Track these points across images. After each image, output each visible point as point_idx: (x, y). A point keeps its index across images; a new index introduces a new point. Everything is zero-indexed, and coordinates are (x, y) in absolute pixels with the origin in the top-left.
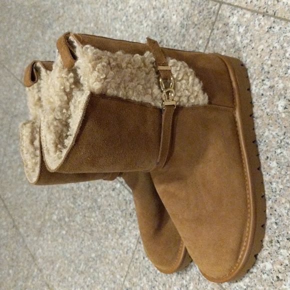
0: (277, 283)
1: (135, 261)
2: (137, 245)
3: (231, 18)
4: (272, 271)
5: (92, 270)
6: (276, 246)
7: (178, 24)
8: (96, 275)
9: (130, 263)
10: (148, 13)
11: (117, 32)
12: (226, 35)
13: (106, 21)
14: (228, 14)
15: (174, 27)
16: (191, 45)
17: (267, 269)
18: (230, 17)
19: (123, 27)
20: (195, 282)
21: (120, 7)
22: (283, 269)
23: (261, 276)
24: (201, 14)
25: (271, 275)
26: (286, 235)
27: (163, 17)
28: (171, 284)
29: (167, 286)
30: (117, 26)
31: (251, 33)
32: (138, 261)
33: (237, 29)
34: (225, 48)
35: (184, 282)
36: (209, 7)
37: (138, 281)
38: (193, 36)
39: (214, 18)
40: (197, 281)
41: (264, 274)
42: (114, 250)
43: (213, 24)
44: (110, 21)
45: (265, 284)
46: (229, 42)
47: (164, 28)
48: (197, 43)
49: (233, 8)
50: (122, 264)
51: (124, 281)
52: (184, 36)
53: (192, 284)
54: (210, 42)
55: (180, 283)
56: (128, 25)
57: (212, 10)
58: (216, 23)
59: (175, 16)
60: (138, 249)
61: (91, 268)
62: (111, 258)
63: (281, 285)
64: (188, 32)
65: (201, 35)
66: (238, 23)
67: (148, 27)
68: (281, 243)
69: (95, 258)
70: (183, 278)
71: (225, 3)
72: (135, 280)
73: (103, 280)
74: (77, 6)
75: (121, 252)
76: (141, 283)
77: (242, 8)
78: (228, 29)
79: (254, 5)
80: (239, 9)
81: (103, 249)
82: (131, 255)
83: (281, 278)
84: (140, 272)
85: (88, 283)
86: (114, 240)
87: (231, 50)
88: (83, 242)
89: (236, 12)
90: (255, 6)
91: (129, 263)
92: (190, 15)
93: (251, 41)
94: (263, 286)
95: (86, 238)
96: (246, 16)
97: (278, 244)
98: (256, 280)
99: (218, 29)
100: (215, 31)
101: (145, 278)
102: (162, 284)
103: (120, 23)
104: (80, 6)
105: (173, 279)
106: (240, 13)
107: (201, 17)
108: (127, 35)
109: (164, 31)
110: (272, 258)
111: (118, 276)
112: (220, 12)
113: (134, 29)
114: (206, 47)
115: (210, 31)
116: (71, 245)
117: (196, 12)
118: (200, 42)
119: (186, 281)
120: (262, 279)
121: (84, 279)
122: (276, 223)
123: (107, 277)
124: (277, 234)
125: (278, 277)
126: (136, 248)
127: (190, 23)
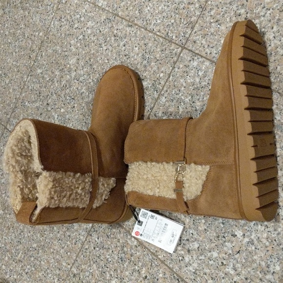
0: (221, 267)
1: (84, 250)
2: (87, 237)
3: (192, 62)
4: (218, 259)
5: (32, 259)
6: (222, 240)
7: (140, 55)
8: (38, 263)
9: (79, 253)
10: (108, 39)
11: (72, 47)
12: (186, 75)
13: (59, 34)
14: (189, 58)
15: (136, 57)
16: (152, 76)
17: (214, 257)
18: (190, 61)
19: (79, 45)
20: (147, 268)
21: (76, 26)
22: (227, 257)
23: (208, 262)
24: (163, 52)
25: (217, 261)
26: (231, 232)
27: (124, 46)
28: (123, 270)
29: (119, 271)
30: (72, 42)
31: (209, 78)
32: (88, 251)
33: (197, 72)
34: (184, 84)
35: (137, 267)
36: (171, 48)
37: (86, 268)
38: (155, 68)
39: (175, 59)
40: (149, 266)
41: (211, 260)
42: (60, 241)
43: (175, 63)
44: (63, 35)
45: (212, 268)
46: (189, 81)
47: (126, 56)
48: (158, 75)
49: (194, 54)
50: (69, 254)
51: (71, 268)
52: (145, 66)
53: (144, 269)
54: (171, 77)
55: (133, 268)
56: (85, 44)
57: (174, 52)
58: (178, 63)
59: (137, 48)
60: (88, 240)
61: (31, 257)
62: (56, 248)
63: (225, 268)
64: (150, 65)
65: (163, 69)
66: (198, 67)
67: (107, 51)
68: (226, 238)
69: (37, 248)
70: (135, 264)
71: (186, 49)
72: (83, 267)
73: (46, 268)
74: (22, 11)
75: (68, 243)
76: (91, 269)
77: (202, 57)
78: (188, 70)
79: (212, 56)
80: (199, 57)
81: (47, 240)
82: (80, 245)
83: (225, 263)
84: (89, 260)
85: (26, 271)
86: (61, 232)
87: (190, 87)
88: (22, 234)
89: (196, 58)
90: (214, 57)
91: (77, 253)
92: (152, 51)
93: (208, 83)
94: (210, 269)
95: (26, 230)
96: (205, 63)
97: (224, 239)
98: (203, 265)
99: (179, 69)
100: (176, 69)
101: (94, 265)
102: (113, 270)
103: (76, 40)
104: (27, 13)
105: (125, 266)
106: (200, 60)
107: (163, 55)
108: (84, 52)
109: (125, 58)
110: (218, 249)
111: (64, 264)
112: (181, 55)
113: (92, 49)
114: (167, 80)
115: (171, 68)
116: (6, 236)
117: (159, 50)
118: (162, 75)
119: (138, 267)
120: (208, 264)
121: (22, 267)
122: (223, 223)
123: (51, 265)
124: (223, 231)
125: (222, 263)
126: (86, 240)
127: (152, 57)
